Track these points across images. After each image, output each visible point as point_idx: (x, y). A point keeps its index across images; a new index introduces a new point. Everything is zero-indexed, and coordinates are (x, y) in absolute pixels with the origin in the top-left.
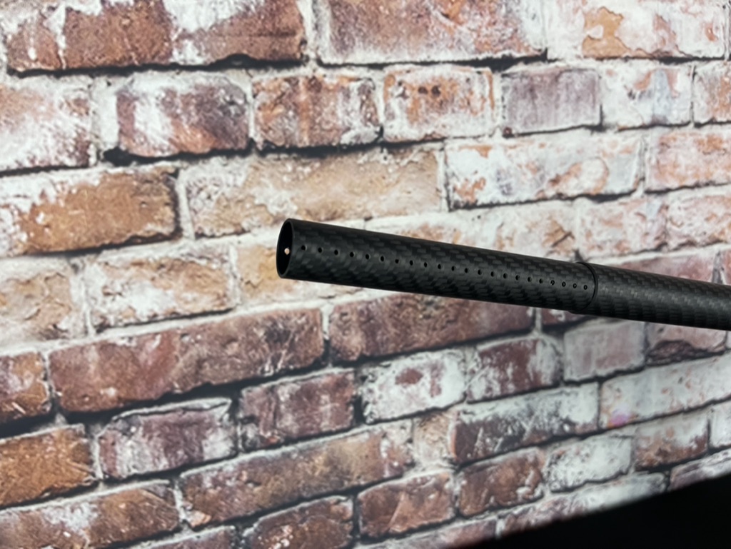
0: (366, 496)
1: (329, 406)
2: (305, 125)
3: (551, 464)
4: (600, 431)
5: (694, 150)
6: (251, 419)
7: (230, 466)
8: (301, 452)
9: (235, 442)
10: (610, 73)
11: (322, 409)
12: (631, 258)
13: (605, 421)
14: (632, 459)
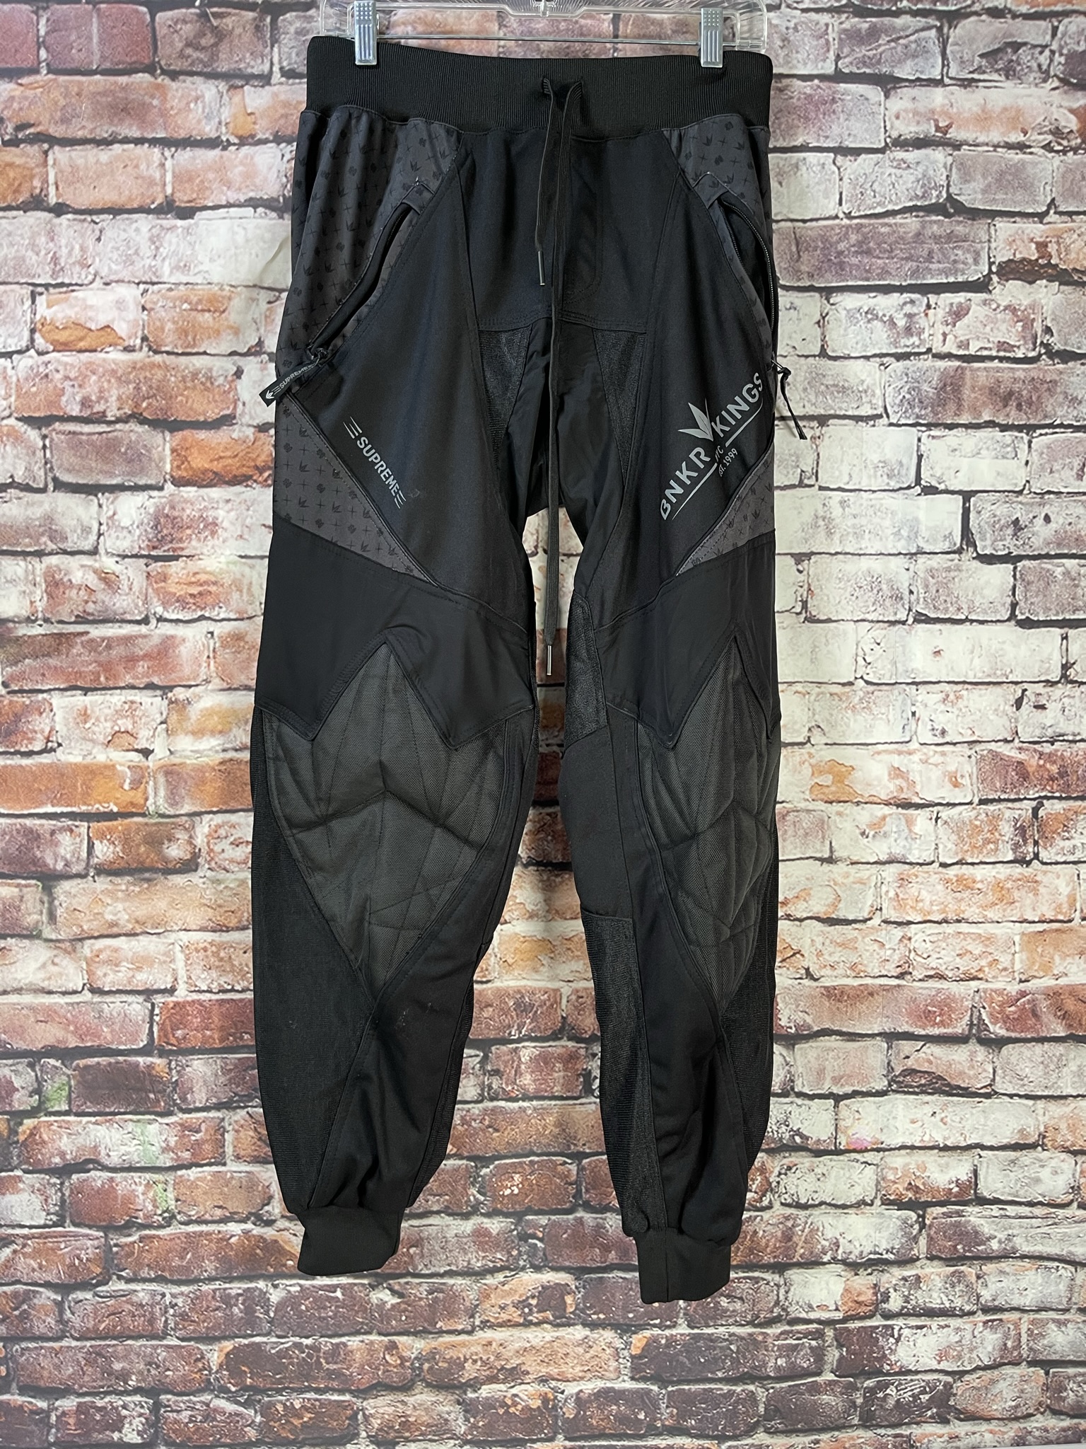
0: (590, 1163)
1: (562, 1074)
2: (560, 847)
3: (780, 1174)
4: (838, 1152)
5: (940, 887)
6: (497, 1072)
7: (476, 1109)
8: (535, 1109)
9: (483, 1090)
10: (839, 814)
11: (556, 1075)
12: (869, 981)
13: (844, 1143)
14: (878, 1190)
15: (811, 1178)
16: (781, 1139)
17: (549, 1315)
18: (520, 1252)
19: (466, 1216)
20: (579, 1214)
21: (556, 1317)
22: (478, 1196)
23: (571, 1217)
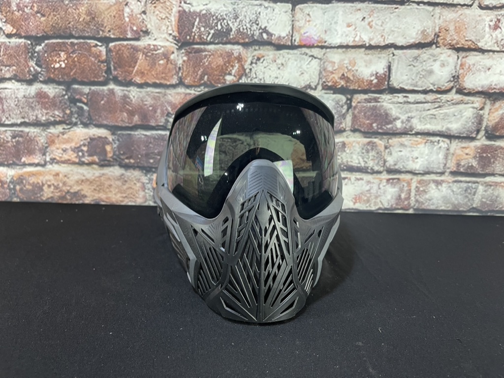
0: (115, 46)
3: (252, 63)
4: (293, 47)
13: (297, 40)
14: (320, 78)
15: (274, 67)
16: (253, 35)
17: (96, 158)
18: (71, 112)
19: (30, 82)
20: (112, 86)
21: (101, 160)
22: (36, 67)
23: (105, 88)
